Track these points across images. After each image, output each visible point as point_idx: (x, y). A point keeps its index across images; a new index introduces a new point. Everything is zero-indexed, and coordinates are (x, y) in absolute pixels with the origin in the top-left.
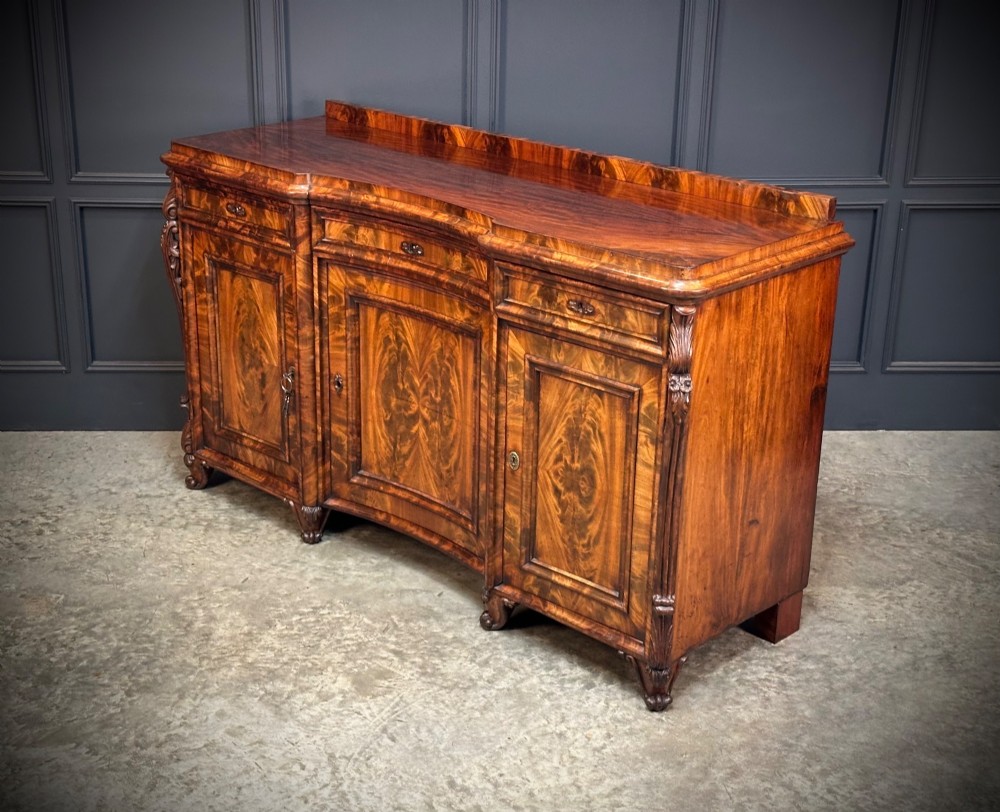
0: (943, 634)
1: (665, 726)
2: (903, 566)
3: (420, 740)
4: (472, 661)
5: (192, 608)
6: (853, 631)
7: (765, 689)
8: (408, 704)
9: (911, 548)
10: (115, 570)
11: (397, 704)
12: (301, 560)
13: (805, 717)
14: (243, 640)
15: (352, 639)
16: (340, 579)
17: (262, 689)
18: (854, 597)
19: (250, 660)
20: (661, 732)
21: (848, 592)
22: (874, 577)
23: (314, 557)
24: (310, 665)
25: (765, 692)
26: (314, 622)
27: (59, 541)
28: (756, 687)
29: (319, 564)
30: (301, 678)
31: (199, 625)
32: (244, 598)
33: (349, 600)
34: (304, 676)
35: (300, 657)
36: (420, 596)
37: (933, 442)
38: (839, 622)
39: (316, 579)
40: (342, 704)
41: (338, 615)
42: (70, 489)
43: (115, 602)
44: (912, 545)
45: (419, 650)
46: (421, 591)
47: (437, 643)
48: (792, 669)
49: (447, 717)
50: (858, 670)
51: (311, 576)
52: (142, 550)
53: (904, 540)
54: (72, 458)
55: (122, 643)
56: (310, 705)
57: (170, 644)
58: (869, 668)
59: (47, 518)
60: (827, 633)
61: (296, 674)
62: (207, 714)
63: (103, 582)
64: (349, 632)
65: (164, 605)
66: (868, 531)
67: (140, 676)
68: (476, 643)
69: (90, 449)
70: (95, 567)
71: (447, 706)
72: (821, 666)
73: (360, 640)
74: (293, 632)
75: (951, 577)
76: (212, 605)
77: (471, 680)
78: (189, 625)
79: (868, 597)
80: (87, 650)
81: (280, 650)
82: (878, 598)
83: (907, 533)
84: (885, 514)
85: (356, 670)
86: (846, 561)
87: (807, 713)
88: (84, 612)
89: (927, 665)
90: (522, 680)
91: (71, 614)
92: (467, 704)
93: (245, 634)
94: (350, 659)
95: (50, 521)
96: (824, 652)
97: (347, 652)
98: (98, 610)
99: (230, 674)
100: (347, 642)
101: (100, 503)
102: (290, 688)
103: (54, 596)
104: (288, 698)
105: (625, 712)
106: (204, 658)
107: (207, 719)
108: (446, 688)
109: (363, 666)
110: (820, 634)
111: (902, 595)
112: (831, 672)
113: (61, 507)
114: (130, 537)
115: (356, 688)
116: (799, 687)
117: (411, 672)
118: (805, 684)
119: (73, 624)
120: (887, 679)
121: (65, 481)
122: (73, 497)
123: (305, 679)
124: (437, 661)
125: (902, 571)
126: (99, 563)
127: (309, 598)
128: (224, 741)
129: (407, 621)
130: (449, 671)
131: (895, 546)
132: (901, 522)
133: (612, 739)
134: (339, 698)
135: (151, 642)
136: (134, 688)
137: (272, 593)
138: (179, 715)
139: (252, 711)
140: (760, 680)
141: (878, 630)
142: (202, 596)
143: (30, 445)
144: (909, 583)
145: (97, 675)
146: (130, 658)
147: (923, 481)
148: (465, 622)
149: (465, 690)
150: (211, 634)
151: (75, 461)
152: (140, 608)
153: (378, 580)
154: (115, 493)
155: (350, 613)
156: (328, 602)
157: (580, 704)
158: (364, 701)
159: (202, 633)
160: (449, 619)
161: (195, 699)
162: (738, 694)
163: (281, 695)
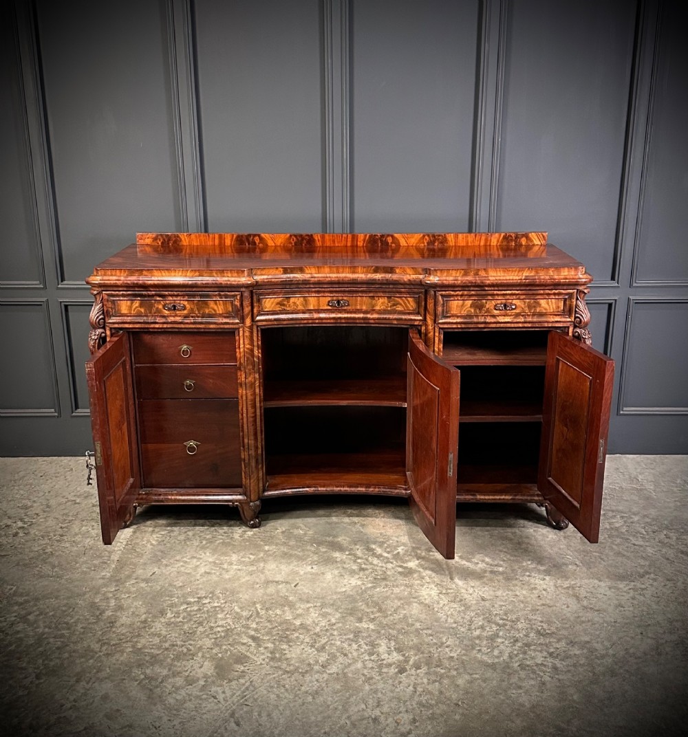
0: (677, 621)
1: (461, 711)
2: (642, 562)
3: (260, 725)
4: (312, 646)
5: (108, 599)
6: (608, 619)
7: (542, 674)
8: (255, 689)
9: (646, 546)
10: (60, 565)
11: (247, 689)
12: (198, 556)
13: (574, 701)
14: (138, 627)
15: (223, 626)
16: (223, 572)
17: (142, 673)
18: (607, 589)
19: (139, 646)
20: (457, 717)
21: (602, 584)
22: (621, 571)
23: (208, 554)
24: (185, 650)
25: (542, 677)
26: (196, 611)
27: (27, 541)
28: (534, 672)
29: (211, 560)
30: (176, 663)
31: (109, 613)
32: (148, 589)
33: (227, 591)
34: (178, 661)
35: (179, 643)
36: (280, 586)
37: (655, 464)
38: (597, 611)
39: (206, 572)
40: (203, 688)
41: (216, 604)
42: (48, 500)
43: (52, 593)
44: (647, 544)
45: (273, 636)
46: (282, 582)
47: (287, 629)
48: (563, 654)
49: (286, 701)
50: (614, 655)
51: (202, 570)
52: (84, 549)
53: (641, 540)
54: (56, 477)
55: (47, 630)
56: (178, 689)
57: (82, 630)
58: (622, 653)
59: (25, 523)
60: (589, 621)
61: (173, 660)
62: (94, 697)
63: (48, 576)
64: (222, 619)
65: (87, 596)
66: (615, 533)
67: (51, 660)
68: (318, 629)
69: (72, 469)
70: (46, 563)
71: (287, 690)
72: (585, 651)
73: (229, 627)
74: (178, 620)
75: (678, 571)
76: (123, 596)
77: (309, 664)
78: (100, 614)
79: (618, 589)
80: (19, 636)
81: (165, 637)
82: (625, 589)
83: (643, 534)
84: (625, 519)
85: (220, 655)
86: (600, 557)
87: (575, 697)
88: (27, 601)
89: (668, 649)
90: (350, 665)
91: (16, 603)
92: (303, 688)
93: (142, 622)
94: (217, 645)
95: (26, 526)
96: (587, 639)
97: (216, 639)
98: (37, 599)
99: (122, 658)
100: (219, 629)
101: (65, 511)
102: (165, 672)
103: (9, 587)
104: (162, 682)
105: (429, 696)
106: (104, 644)
107: (93, 701)
108: (288, 672)
109: (226, 651)
110: (583, 622)
111: (643, 586)
112: (593, 657)
113: (37, 514)
114: (78, 538)
115: (217, 673)
116: (569, 671)
117: (263, 657)
118: (572, 668)
119: (15, 612)
120: (637, 663)
121: (47, 494)
122: (48, 506)
123: (179, 664)
124: (285, 646)
125: (642, 566)
126: (50, 560)
127: (197, 589)
128: (101, 724)
129: (267, 609)
130: (293, 655)
131: (634, 545)
132: (638, 525)
133: (417, 724)
134: (202, 683)
135: (69, 629)
136: (44, 672)
137: (170, 585)
138: (72, 698)
139: (130, 694)
140: (537, 665)
141: (628, 618)
142: (118, 588)
143: (31, 467)
144: (647, 576)
145: (19, 658)
146: (48, 643)
147: (650, 492)
148: (311, 609)
149: (303, 674)
150: (115, 622)
151: (58, 479)
152: (69, 598)
153: (251, 573)
154: (78, 503)
155: (226, 603)
156: (211, 593)
157: (393, 688)
158: (221, 686)
159: (109, 621)
160: (300, 607)
161: (88, 683)
162: (520, 679)
163: (156, 680)
